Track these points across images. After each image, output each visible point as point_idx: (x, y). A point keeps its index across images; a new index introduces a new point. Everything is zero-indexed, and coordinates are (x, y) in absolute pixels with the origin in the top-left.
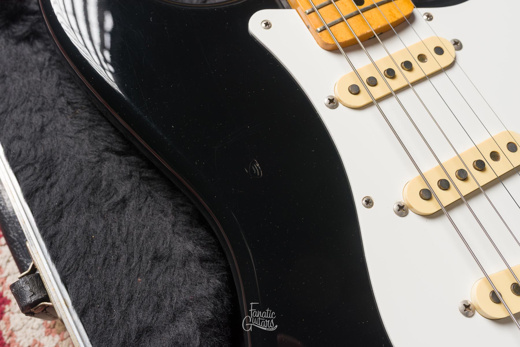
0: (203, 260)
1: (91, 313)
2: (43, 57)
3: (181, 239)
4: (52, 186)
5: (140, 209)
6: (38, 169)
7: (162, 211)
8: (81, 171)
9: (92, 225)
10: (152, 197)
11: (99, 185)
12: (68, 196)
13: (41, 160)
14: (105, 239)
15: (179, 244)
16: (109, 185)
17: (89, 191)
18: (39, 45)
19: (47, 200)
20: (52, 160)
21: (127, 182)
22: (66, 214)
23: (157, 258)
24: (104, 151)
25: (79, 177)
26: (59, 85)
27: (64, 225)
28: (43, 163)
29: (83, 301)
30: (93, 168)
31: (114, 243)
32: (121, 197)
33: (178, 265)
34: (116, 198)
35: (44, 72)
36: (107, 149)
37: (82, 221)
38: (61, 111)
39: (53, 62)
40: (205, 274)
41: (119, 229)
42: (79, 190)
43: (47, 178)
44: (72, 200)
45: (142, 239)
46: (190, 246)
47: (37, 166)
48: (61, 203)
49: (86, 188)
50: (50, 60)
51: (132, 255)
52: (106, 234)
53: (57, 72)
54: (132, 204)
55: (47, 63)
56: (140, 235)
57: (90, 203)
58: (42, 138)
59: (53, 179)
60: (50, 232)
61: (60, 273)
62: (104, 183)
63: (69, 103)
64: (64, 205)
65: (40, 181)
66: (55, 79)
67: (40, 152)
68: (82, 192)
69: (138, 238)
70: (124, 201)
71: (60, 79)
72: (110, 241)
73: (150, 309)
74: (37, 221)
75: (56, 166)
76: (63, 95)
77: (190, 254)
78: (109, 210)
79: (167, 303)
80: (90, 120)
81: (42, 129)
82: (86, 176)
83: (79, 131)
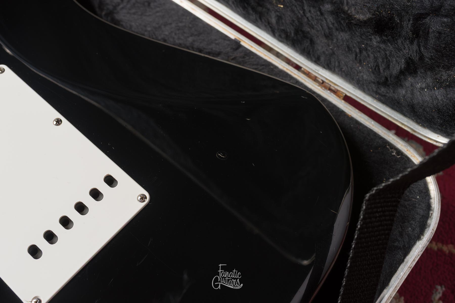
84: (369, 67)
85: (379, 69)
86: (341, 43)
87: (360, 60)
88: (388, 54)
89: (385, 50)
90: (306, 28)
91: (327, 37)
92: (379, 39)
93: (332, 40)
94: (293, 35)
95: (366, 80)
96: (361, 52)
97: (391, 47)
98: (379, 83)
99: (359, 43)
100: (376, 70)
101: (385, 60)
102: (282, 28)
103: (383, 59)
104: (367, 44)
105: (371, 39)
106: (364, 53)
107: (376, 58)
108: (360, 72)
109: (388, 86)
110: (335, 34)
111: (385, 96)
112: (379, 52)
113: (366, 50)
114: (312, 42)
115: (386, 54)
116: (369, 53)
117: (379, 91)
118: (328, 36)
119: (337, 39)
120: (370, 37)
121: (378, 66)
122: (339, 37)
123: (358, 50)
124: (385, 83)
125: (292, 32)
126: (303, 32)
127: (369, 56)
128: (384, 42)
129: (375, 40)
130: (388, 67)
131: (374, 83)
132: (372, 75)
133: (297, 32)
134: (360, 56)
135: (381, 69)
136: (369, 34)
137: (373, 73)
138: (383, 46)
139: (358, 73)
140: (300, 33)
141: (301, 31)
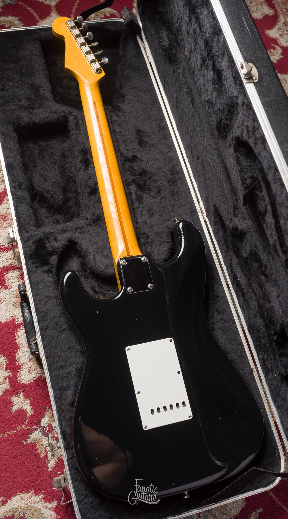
0: (81, 352)
1: (49, 358)
2: (51, 279)
3: (77, 345)
4: (46, 321)
5: (68, 333)
6: (43, 315)
9: (54, 334)
11: (58, 323)
12: (49, 325)
13: (44, 312)
14: (57, 340)
15: (76, 346)
16: (61, 324)
17: (55, 325)
18: (50, 275)
19: (44, 324)
20: (47, 313)
21: (66, 325)
22: (48, 330)
23: (69, 348)
24: (62, 313)
25: (53, 319)
27: (47, 333)
28: (45, 313)
29: (48, 355)
30: (58, 318)
31: (59, 341)
32: (63, 329)
33: (74, 352)
34: (62, 329)
35: (50, 284)
37: (52, 332)
39: (53, 282)
40: (81, 356)
41: (61, 338)
42: (53, 323)
43: (45, 318)
45: (67, 342)
46: (79, 348)
47: (43, 314)
48: (47, 326)
49: (55, 323)
50: (53, 281)
51: (63, 345)
52: (57, 338)
54: (66, 331)
55: (51, 282)
56: (66, 341)
57: (55, 328)
58: (46, 305)
59: (46, 318)
60: (43, 333)
61: (43, 346)
62: (60, 323)
63: (55, 296)
64: (48, 327)
65: (43, 318)
66: (53, 288)
67: (45, 309)
68: (53, 324)
69: (65, 342)
70: (64, 330)
72: (58, 340)
73: (64, 362)
74: (40, 330)
75: (48, 315)
76: (54, 293)
77: (78, 350)
78: (59, 332)
79: (69, 361)
81: (46, 303)
82: (56, 319)
83: (56, 306)
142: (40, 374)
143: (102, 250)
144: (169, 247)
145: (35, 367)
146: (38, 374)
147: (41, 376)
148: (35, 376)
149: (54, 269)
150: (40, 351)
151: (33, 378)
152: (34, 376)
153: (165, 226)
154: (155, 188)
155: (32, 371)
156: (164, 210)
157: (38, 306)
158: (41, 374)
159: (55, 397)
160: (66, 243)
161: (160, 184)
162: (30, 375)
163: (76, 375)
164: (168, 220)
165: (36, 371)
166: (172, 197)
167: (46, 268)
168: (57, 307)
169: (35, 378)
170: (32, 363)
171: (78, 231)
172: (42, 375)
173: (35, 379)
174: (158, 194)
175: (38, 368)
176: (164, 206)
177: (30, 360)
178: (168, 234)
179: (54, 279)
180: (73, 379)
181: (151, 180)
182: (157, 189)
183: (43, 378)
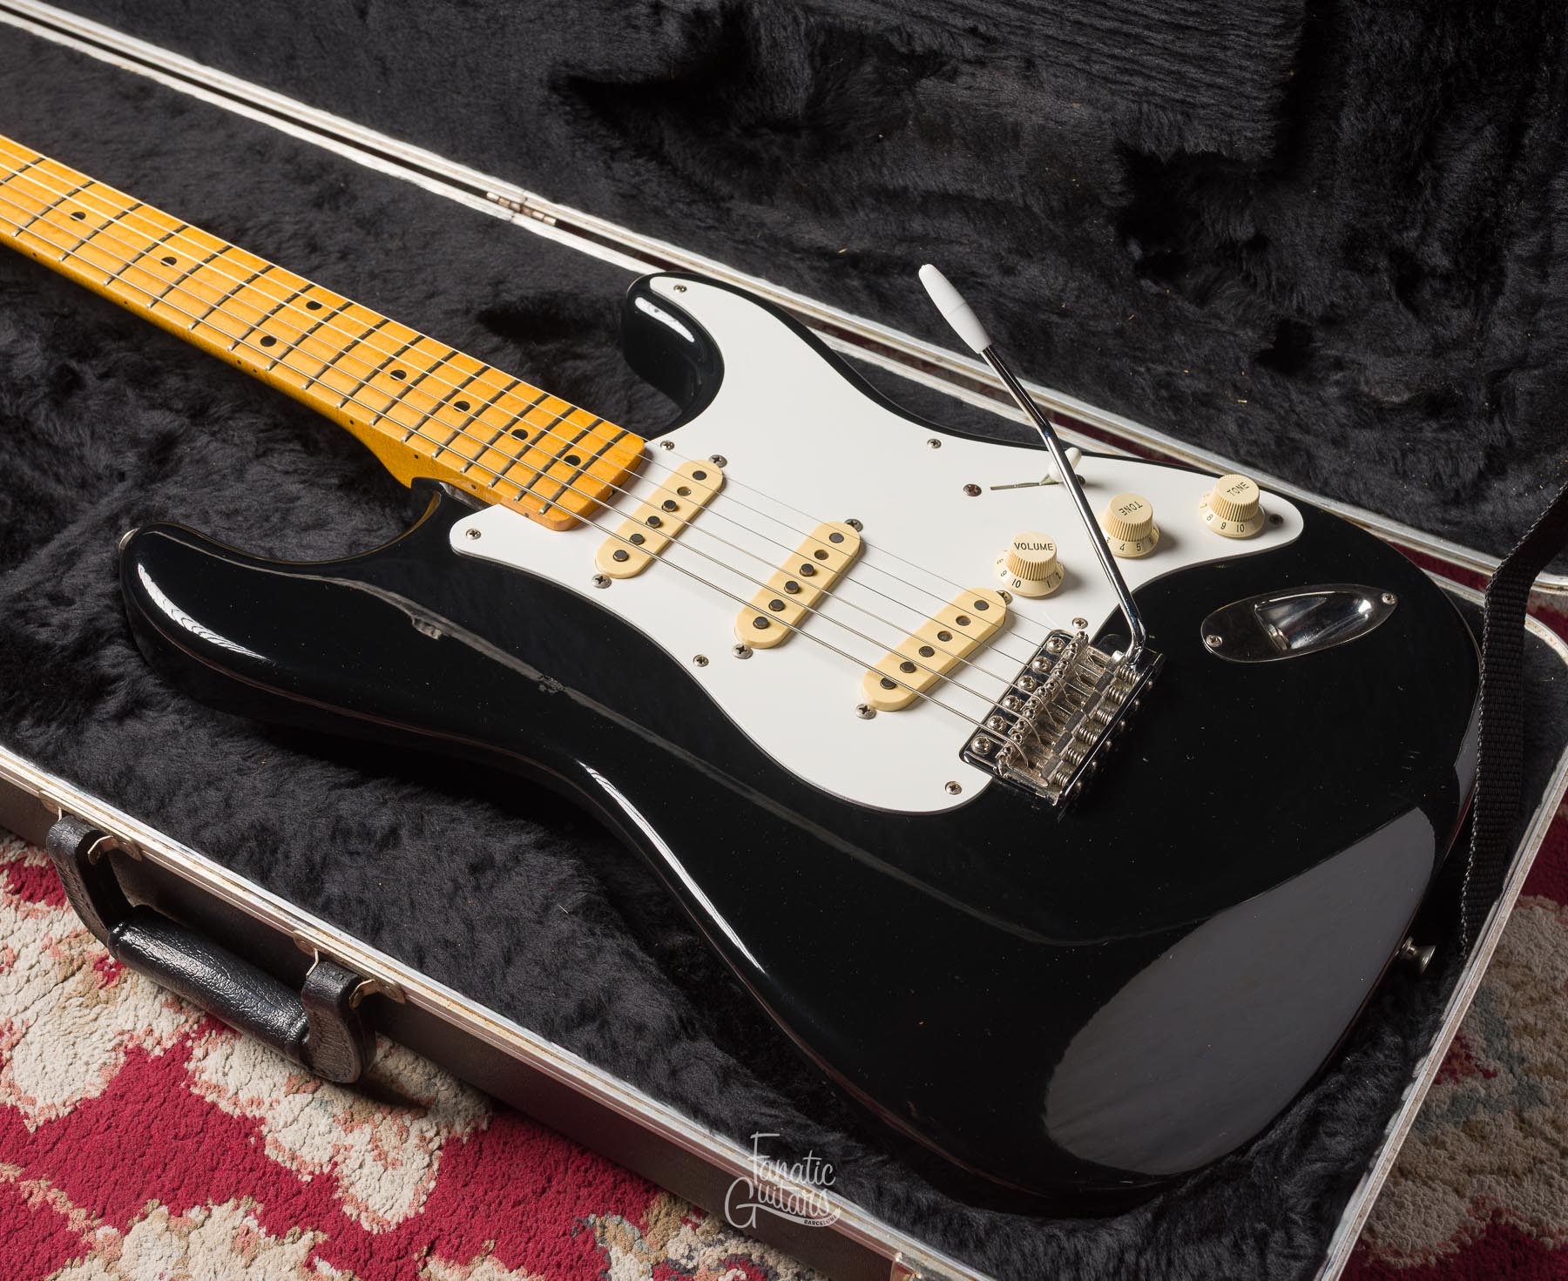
0: (540, 846)
2: (168, 723)
4: (287, 857)
6: (253, 849)
7: (453, 821)
8: (312, 827)
9: (370, 874)
10: (428, 812)
12: (317, 858)
13: (252, 836)
14: (398, 880)
16: (362, 825)
17: (340, 842)
18: (152, 711)
19: (291, 874)
20: (267, 830)
21: (384, 810)
23: (477, 870)
24: (329, 790)
25: (314, 831)
26: (214, 745)
27: (333, 889)
28: (256, 837)
30: (328, 815)
31: (411, 880)
33: (510, 865)
34: (380, 834)
35: (183, 739)
36: (336, 786)
37: (353, 874)
38: (240, 771)
39: (188, 722)
40: (551, 860)
41: (408, 864)
42: (325, 846)
43: (274, 851)
44: (325, 859)
45: (445, 860)
46: (513, 840)
47: (253, 844)
48: (312, 868)
49: (333, 840)
50: (182, 722)
51: (443, 882)
52: (395, 875)
53: (202, 733)
54: (404, 833)
55: (180, 728)
57: (351, 854)
58: (234, 813)
59: (282, 848)
62: (353, 825)
63: (245, 759)
64: (318, 868)
66: (205, 740)
67: (244, 827)
68: (331, 847)
70: (393, 834)
71: (210, 737)
72: (404, 879)
75: (276, 834)
76: (229, 754)
77: (518, 848)
80: (288, 765)
81: (228, 806)
82: (324, 828)
84: (1422, 480)
85: (1441, 478)
86: (1366, 448)
87: (1405, 471)
88: (1454, 449)
89: (1448, 442)
90: (1295, 434)
91: (1335, 442)
92: (1435, 426)
93: (1347, 447)
94: (1273, 447)
95: (1420, 505)
96: (1404, 455)
97: (1457, 435)
98: (1445, 504)
99: (1399, 439)
100: (1436, 482)
101: (1450, 462)
102: (1253, 437)
103: (1446, 459)
104: (1415, 439)
105: (1421, 429)
106: (1411, 457)
107: (1433, 462)
108: (1408, 494)
109: (1462, 504)
110: (1353, 435)
111: (1458, 524)
112: (1437, 448)
113: (1413, 450)
114: (1310, 457)
115: (1450, 450)
116: (1421, 455)
117: (1448, 517)
118: (1339, 442)
119: (1358, 444)
120: (1419, 425)
121: (1438, 474)
122: (1361, 438)
123: (1398, 455)
124: (1457, 501)
125: (1272, 442)
126: (1292, 440)
127: (1419, 461)
128: (1443, 429)
129: (1429, 430)
130: (1456, 473)
131: (1436, 505)
132: (1430, 493)
133: (1280, 441)
134: (1404, 464)
135: (1444, 477)
136: (1417, 420)
137: (1431, 489)
138: (1443, 436)
139: (1403, 495)
140: (1287, 442)
141: (1288, 439)
142: (438, 1134)
143: (278, 515)
144: (519, 356)
145: (395, 1128)
146: (431, 1140)
147: (447, 1139)
148: (427, 1159)
149: (150, 684)
150: (369, 962)
151: (422, 1172)
152: (421, 1159)
153: (441, 316)
154: (284, 246)
155: (392, 1155)
156: (385, 281)
157: (207, 834)
158: (444, 1133)
159: (590, 1054)
160: (113, 585)
161: (296, 227)
162: (402, 1170)
163: (598, 931)
164: (432, 295)
165: (413, 1140)
166: (377, 235)
167: (112, 705)
168: (290, 786)
169: (429, 1165)
170: (368, 1129)
171: (125, 521)
172: (449, 1133)
173: (436, 1166)
174: (318, 253)
175: (408, 1123)
176: (376, 271)
177: (349, 1124)
178: (471, 329)
179: (180, 711)
180: (600, 949)
181: (251, 233)
182: (300, 242)
183: (465, 1140)
